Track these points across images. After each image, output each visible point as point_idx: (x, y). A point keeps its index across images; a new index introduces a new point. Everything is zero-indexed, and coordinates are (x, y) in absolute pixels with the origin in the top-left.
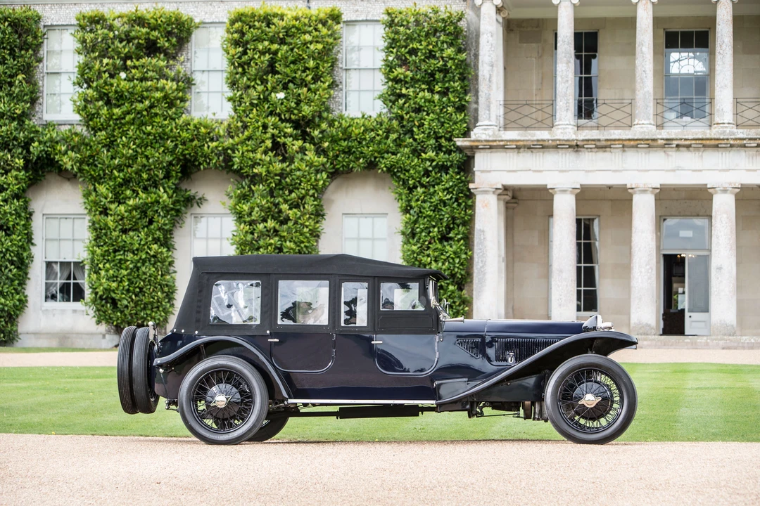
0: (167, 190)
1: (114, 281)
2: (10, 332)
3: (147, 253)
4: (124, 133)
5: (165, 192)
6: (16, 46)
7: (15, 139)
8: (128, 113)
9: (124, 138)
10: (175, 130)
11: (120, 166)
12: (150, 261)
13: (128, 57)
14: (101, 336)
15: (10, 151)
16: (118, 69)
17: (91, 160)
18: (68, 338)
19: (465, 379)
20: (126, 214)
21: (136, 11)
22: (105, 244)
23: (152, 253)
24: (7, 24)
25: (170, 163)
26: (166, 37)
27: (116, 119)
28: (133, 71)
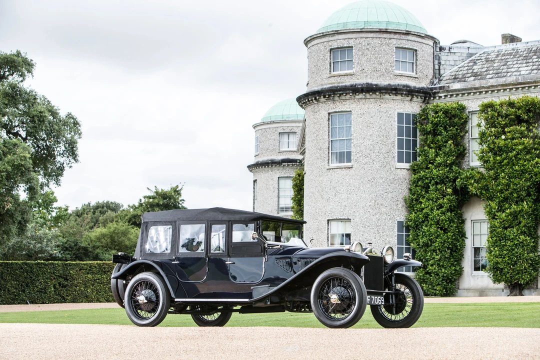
0: (529, 203)
1: (500, 258)
2: (450, 289)
3: (518, 240)
4: (503, 171)
5: (527, 204)
6: (447, 125)
7: (447, 177)
8: (505, 159)
9: (503, 174)
10: (530, 168)
11: (502, 190)
12: (520, 245)
13: (506, 126)
14: (501, 290)
15: (445, 184)
16: (501, 133)
17: (486, 188)
18: (484, 292)
19: (267, 285)
20: (505, 218)
21: (510, 99)
22: (495, 236)
23: (521, 241)
24: (441, 112)
25: (529, 187)
26: (526, 113)
27: (499, 163)
28: (508, 134)
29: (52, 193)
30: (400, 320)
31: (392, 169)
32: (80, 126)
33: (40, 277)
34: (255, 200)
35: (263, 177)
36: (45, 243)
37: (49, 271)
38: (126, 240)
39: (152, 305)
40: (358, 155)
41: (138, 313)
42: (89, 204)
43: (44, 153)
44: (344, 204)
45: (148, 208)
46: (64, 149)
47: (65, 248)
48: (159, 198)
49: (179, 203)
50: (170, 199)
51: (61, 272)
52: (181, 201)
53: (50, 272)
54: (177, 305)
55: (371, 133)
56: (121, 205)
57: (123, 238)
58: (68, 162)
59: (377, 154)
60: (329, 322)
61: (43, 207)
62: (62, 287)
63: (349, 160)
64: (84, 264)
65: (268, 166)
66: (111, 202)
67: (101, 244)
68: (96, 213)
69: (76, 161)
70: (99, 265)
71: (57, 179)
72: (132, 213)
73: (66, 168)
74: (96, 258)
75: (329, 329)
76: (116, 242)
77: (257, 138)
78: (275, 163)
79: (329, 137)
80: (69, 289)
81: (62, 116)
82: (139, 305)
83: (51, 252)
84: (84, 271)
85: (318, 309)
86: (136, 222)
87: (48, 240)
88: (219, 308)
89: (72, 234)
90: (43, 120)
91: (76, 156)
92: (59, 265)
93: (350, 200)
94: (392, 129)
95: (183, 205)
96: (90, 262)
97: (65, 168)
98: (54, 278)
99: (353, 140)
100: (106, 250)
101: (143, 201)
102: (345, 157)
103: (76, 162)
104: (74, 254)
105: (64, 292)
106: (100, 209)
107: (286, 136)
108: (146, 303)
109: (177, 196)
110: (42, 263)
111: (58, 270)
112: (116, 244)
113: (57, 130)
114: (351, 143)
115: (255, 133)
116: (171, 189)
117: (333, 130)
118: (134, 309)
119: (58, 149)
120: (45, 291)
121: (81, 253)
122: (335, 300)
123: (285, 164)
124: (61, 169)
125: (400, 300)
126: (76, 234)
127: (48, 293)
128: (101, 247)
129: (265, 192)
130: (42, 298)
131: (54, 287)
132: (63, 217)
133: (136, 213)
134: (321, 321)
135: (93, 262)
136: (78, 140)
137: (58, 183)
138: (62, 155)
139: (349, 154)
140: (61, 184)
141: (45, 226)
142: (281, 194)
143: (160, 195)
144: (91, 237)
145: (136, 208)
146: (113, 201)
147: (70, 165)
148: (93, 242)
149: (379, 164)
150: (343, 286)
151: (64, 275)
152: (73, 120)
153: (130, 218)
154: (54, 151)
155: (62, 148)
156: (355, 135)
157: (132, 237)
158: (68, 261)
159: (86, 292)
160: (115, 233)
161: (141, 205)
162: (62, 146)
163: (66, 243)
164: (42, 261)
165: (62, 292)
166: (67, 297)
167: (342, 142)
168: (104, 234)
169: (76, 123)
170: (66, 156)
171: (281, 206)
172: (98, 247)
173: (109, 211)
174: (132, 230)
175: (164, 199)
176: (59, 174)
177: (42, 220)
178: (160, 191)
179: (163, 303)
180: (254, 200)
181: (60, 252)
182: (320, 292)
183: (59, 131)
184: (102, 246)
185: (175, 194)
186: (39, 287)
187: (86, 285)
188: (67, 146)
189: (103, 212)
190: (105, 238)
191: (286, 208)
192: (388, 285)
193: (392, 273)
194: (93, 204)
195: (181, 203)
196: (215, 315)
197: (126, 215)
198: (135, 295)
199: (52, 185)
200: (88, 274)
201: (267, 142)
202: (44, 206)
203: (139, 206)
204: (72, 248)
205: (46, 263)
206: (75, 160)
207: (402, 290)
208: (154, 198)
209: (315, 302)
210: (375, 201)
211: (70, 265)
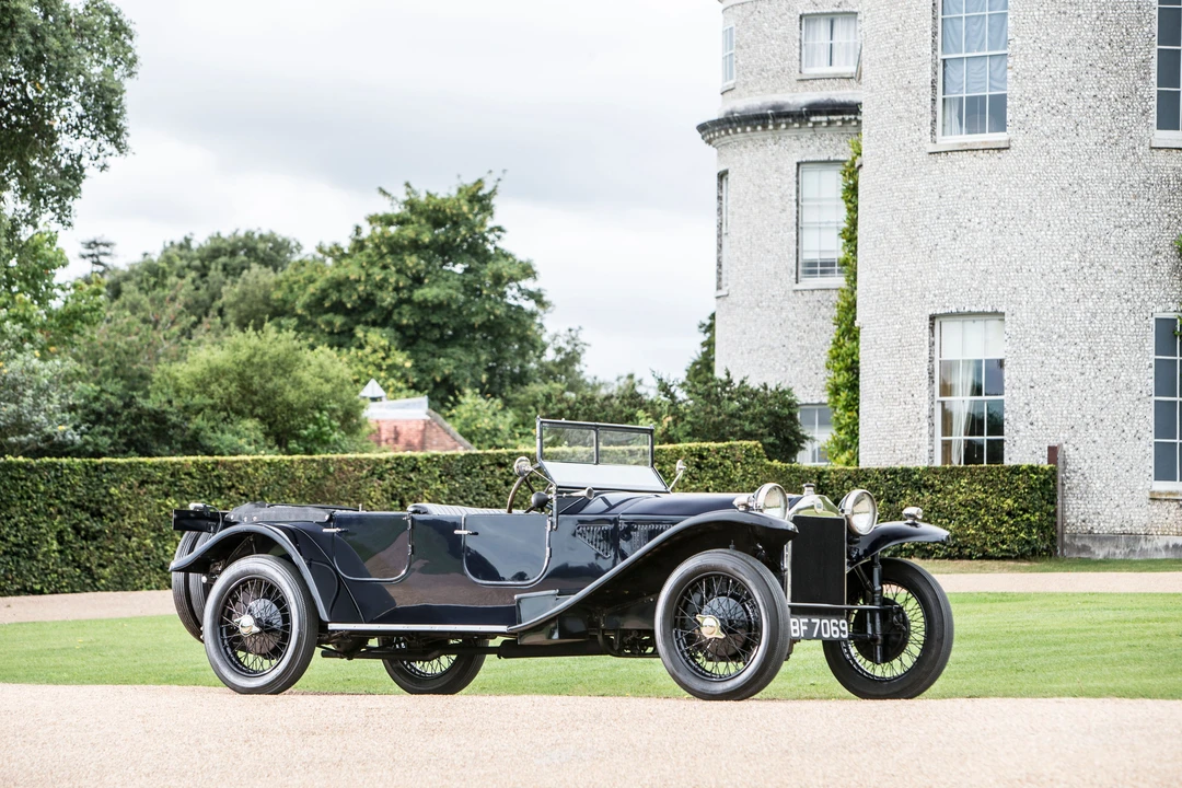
19: (553, 592)
29: (52, 240)
30: (895, 678)
31: (1140, 150)
32: (131, 38)
33: (13, 510)
34: (724, 238)
35: (747, 162)
36: (28, 401)
37: (42, 488)
38: (288, 387)
39: (274, 637)
40: (1028, 108)
41: (238, 659)
42: (188, 241)
43: (18, 123)
44: (982, 265)
45: (382, 256)
46: (79, 109)
47: (94, 416)
48: (419, 222)
49: (485, 239)
50: (456, 225)
51: (82, 491)
52: (492, 230)
53: (44, 493)
54: (335, 637)
55: (1071, 36)
56: (293, 244)
57: (278, 381)
58: (94, 152)
59: (1091, 102)
60: (698, 685)
61: (23, 284)
62: (85, 538)
63: (1000, 124)
64: (155, 467)
65: (765, 127)
66: (261, 236)
67: (211, 401)
68: (212, 273)
69: (120, 148)
70: (202, 467)
71: (62, 208)
72: (329, 274)
73: (91, 171)
74: (193, 445)
75: (701, 702)
76: (255, 393)
77: (728, 33)
78: (788, 115)
79: (935, 50)
80: (106, 543)
81: (71, 7)
82: (239, 639)
83: (48, 429)
84: (153, 488)
85: (674, 653)
86: (344, 305)
87: (39, 389)
88: (452, 642)
89: (127, 353)
90: (13, 23)
91: (119, 131)
92: (73, 471)
93: (1000, 254)
94: (1139, 21)
95: (500, 244)
96: (174, 459)
97: (86, 172)
98: (60, 512)
99: (1011, 60)
100: (224, 419)
101: (366, 232)
102: (986, 112)
103: (121, 152)
104: (122, 434)
105: (91, 554)
106: (223, 259)
107: (823, 26)
108: (256, 634)
109: (480, 217)
110: (19, 465)
111: (72, 487)
112: (255, 398)
113: (57, 53)
114: (1007, 68)
115: (721, 17)
116: (460, 191)
117: (948, 24)
118: (228, 649)
119: (64, 111)
120: (30, 551)
121: (145, 430)
122: (712, 629)
123: (819, 118)
124: (72, 176)
125: (893, 625)
126: (138, 352)
127: (40, 557)
128: (207, 411)
129: (756, 210)
130: (20, 574)
131: (60, 538)
132: (88, 314)
133: (341, 272)
134: (681, 683)
135: (182, 459)
136: (128, 84)
137: (63, 216)
138: (75, 132)
139: (999, 103)
140: (73, 220)
141: (27, 345)
142: (808, 217)
143: (421, 214)
144: (176, 379)
145: (344, 255)
146: (265, 232)
147: (100, 162)
148: (182, 393)
149: (1095, 137)
150: (732, 596)
151: (90, 501)
152: (107, 19)
153: (324, 291)
154: (50, 117)
155: (72, 108)
156: (1018, 42)
157: (306, 376)
158: (104, 455)
159: (161, 552)
160: (252, 364)
161: (360, 245)
162: (74, 104)
163: (96, 399)
164: (21, 459)
165: (85, 554)
166: (100, 570)
167: (976, 66)
168: (217, 368)
169: (118, 29)
170: (88, 133)
171: (807, 256)
172: (202, 409)
173: (255, 267)
174: (308, 355)
175: (437, 224)
176: (68, 189)
177: (18, 327)
178: (423, 197)
179: (300, 633)
180: (719, 236)
181: (76, 428)
182: (677, 610)
183: (65, 54)
184: (213, 407)
185: (471, 210)
186: (12, 539)
187: (160, 529)
188: (90, 101)
189: (234, 269)
190: (223, 381)
191: (822, 264)
192: (859, 588)
193: (873, 558)
194: (200, 240)
195: (491, 237)
196: (444, 659)
197: (311, 280)
198: (230, 614)
199: (47, 220)
200: (167, 495)
201: (762, 47)
202: (26, 280)
203: (354, 250)
204: (116, 415)
205: (34, 462)
206: (117, 147)
207: (899, 600)
208: (402, 222)
209: (664, 636)
210: (1083, 254)
211: (108, 471)
